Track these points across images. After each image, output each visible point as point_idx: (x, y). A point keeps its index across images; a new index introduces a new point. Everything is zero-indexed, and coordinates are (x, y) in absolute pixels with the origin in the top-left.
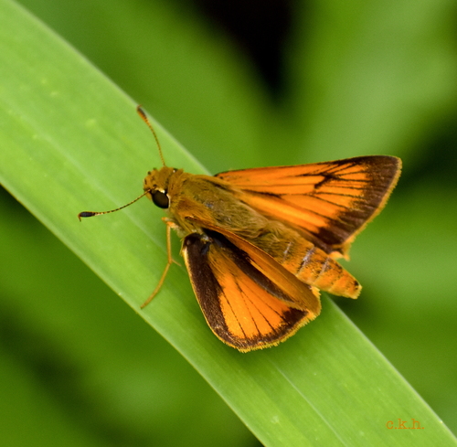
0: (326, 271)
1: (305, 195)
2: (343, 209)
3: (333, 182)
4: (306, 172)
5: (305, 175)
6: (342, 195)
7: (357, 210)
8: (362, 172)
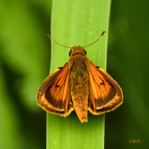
0: (79, 107)
1: (98, 84)
2: (101, 97)
3: (103, 86)
4: (100, 77)
5: (100, 78)
6: (103, 92)
7: (104, 100)
8: (109, 88)
